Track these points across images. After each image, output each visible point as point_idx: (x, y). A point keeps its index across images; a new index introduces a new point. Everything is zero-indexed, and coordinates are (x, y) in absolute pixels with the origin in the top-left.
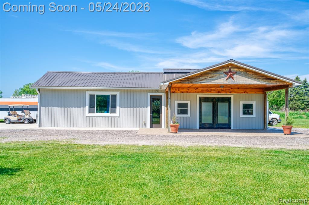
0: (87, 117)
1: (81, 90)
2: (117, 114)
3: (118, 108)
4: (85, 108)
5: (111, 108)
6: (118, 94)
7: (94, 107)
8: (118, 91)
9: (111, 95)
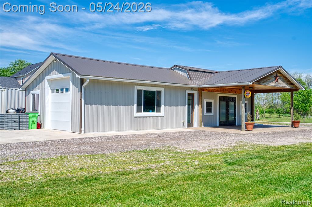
0: (135, 117)
1: (129, 84)
2: (162, 113)
3: (163, 107)
4: (133, 106)
5: (157, 106)
6: (162, 90)
7: (142, 106)
8: (163, 87)
9: (157, 91)
